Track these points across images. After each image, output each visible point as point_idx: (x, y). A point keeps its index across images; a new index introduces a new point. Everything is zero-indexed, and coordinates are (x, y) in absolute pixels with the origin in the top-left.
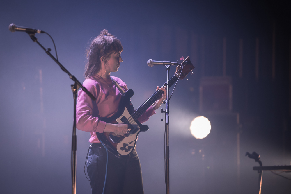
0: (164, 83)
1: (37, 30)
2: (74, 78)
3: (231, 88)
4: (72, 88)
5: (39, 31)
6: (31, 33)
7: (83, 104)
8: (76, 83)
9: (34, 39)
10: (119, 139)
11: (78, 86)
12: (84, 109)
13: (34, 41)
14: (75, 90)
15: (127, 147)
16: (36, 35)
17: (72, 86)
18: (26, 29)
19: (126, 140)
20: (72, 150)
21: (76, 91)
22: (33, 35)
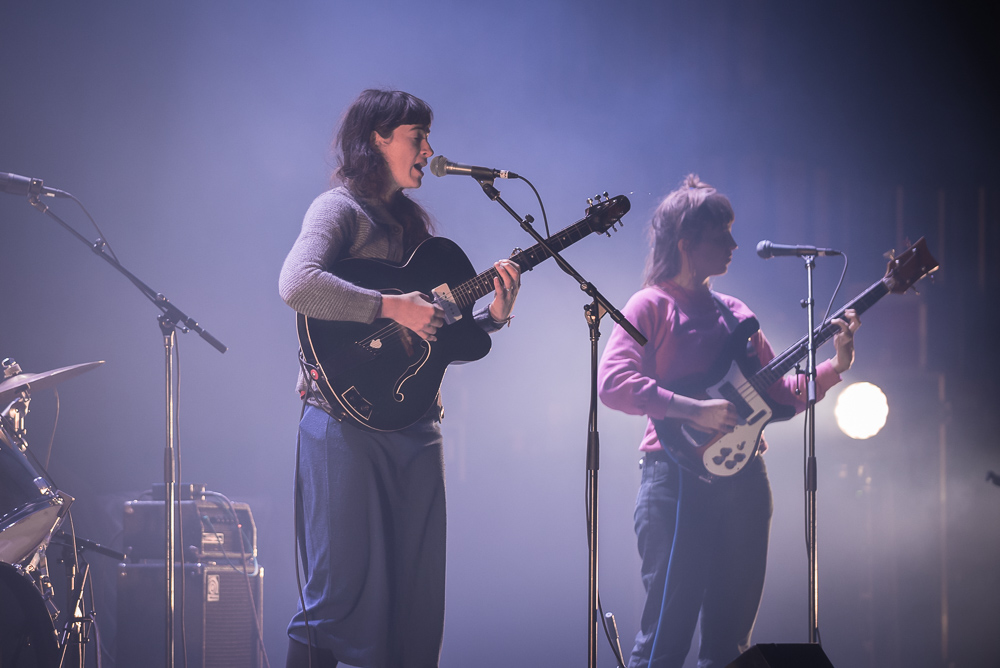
0: (802, 301)
1: (499, 172)
2: (591, 290)
3: (923, 311)
4: (586, 315)
5: (504, 173)
6: (485, 177)
7: (619, 344)
8: (596, 301)
9: (492, 193)
10: (709, 438)
11: (601, 310)
12: (623, 354)
13: (492, 198)
14: (593, 318)
15: (730, 458)
16: (497, 184)
17: (587, 308)
18: (473, 168)
19: (730, 441)
20: (588, 468)
21: (598, 320)
22: (489, 182)
